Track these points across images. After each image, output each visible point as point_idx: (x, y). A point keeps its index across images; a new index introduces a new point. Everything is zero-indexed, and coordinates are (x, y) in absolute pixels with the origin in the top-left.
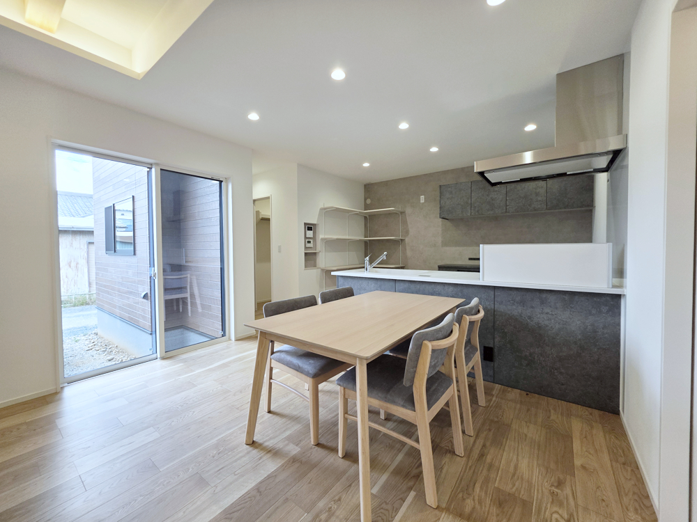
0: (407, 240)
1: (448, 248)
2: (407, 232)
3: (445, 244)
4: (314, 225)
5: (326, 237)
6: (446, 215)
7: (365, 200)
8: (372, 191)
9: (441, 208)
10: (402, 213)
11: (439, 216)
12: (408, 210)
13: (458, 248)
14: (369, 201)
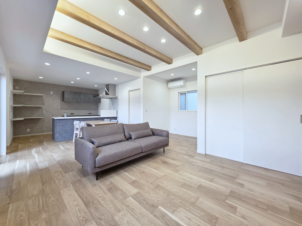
0: (43, 107)
2: (44, 104)
3: (61, 109)
8: (17, 82)
9: (63, 98)
14: (17, 88)
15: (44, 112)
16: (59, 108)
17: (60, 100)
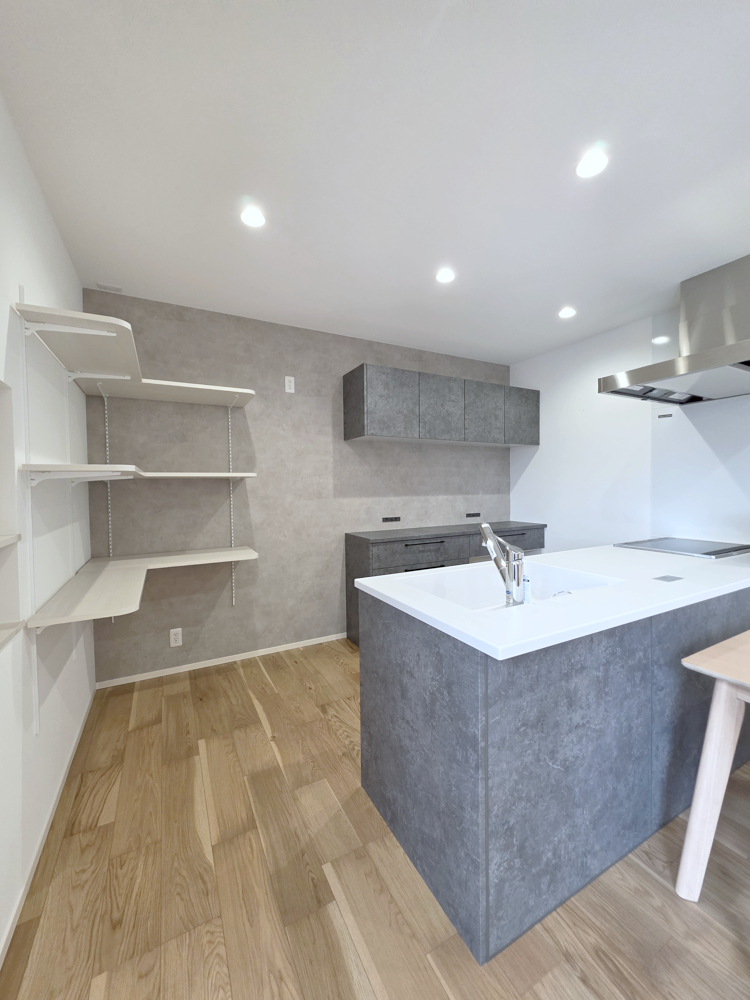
0: (250, 480)
1: (345, 501)
3: (341, 491)
6: (378, 431)
9: (367, 413)
13: (365, 500)
15: (256, 515)
16: (329, 482)
17: (329, 429)
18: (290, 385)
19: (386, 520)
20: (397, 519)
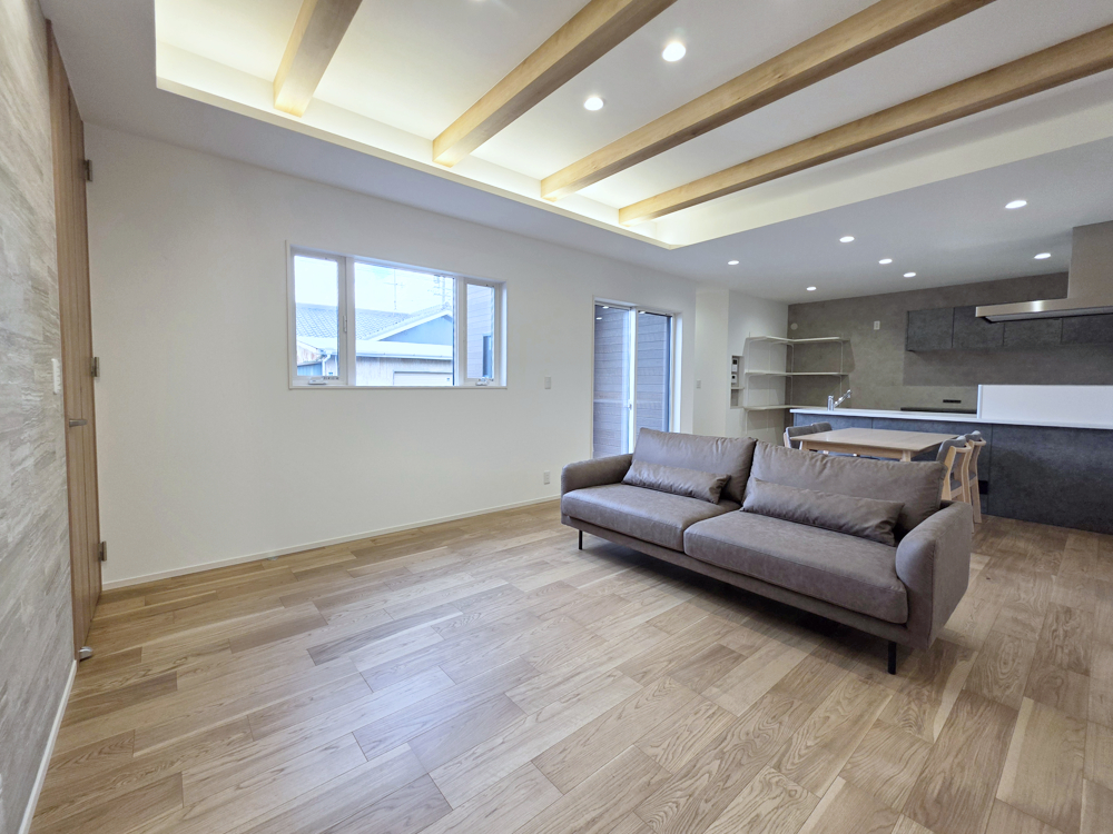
0: (851, 376)
1: (913, 388)
2: (852, 367)
3: (908, 382)
4: (738, 357)
5: (751, 371)
6: (914, 348)
7: (790, 323)
8: (799, 313)
9: (907, 338)
10: (844, 342)
11: (903, 347)
12: (855, 339)
13: (927, 387)
14: (794, 326)
16: (901, 376)
18: (877, 325)
19: (945, 401)
20: (959, 402)
